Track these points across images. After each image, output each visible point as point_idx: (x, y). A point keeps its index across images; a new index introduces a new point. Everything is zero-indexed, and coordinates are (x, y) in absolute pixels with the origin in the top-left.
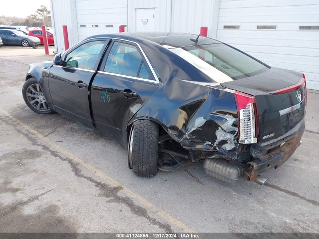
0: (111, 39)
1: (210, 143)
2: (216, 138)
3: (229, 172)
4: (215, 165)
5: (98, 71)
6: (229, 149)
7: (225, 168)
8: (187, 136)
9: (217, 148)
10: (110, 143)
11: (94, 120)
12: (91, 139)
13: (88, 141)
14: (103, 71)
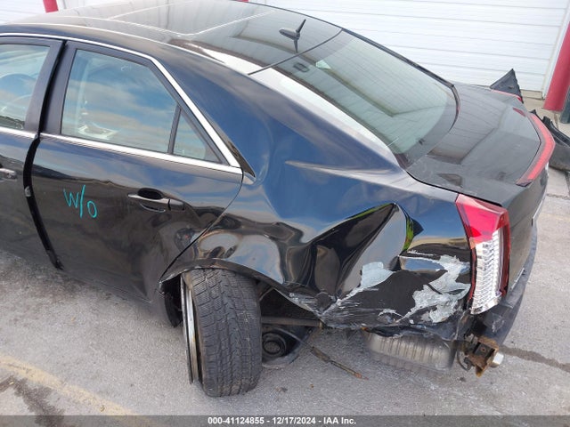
0: (65, 41)
1: (392, 311)
2: (413, 304)
3: (431, 357)
4: (395, 343)
5: (43, 134)
6: (439, 320)
7: (419, 349)
8: (339, 304)
9: (412, 322)
10: (108, 297)
11: (56, 256)
12: (54, 295)
13: (50, 301)
14: (60, 134)
